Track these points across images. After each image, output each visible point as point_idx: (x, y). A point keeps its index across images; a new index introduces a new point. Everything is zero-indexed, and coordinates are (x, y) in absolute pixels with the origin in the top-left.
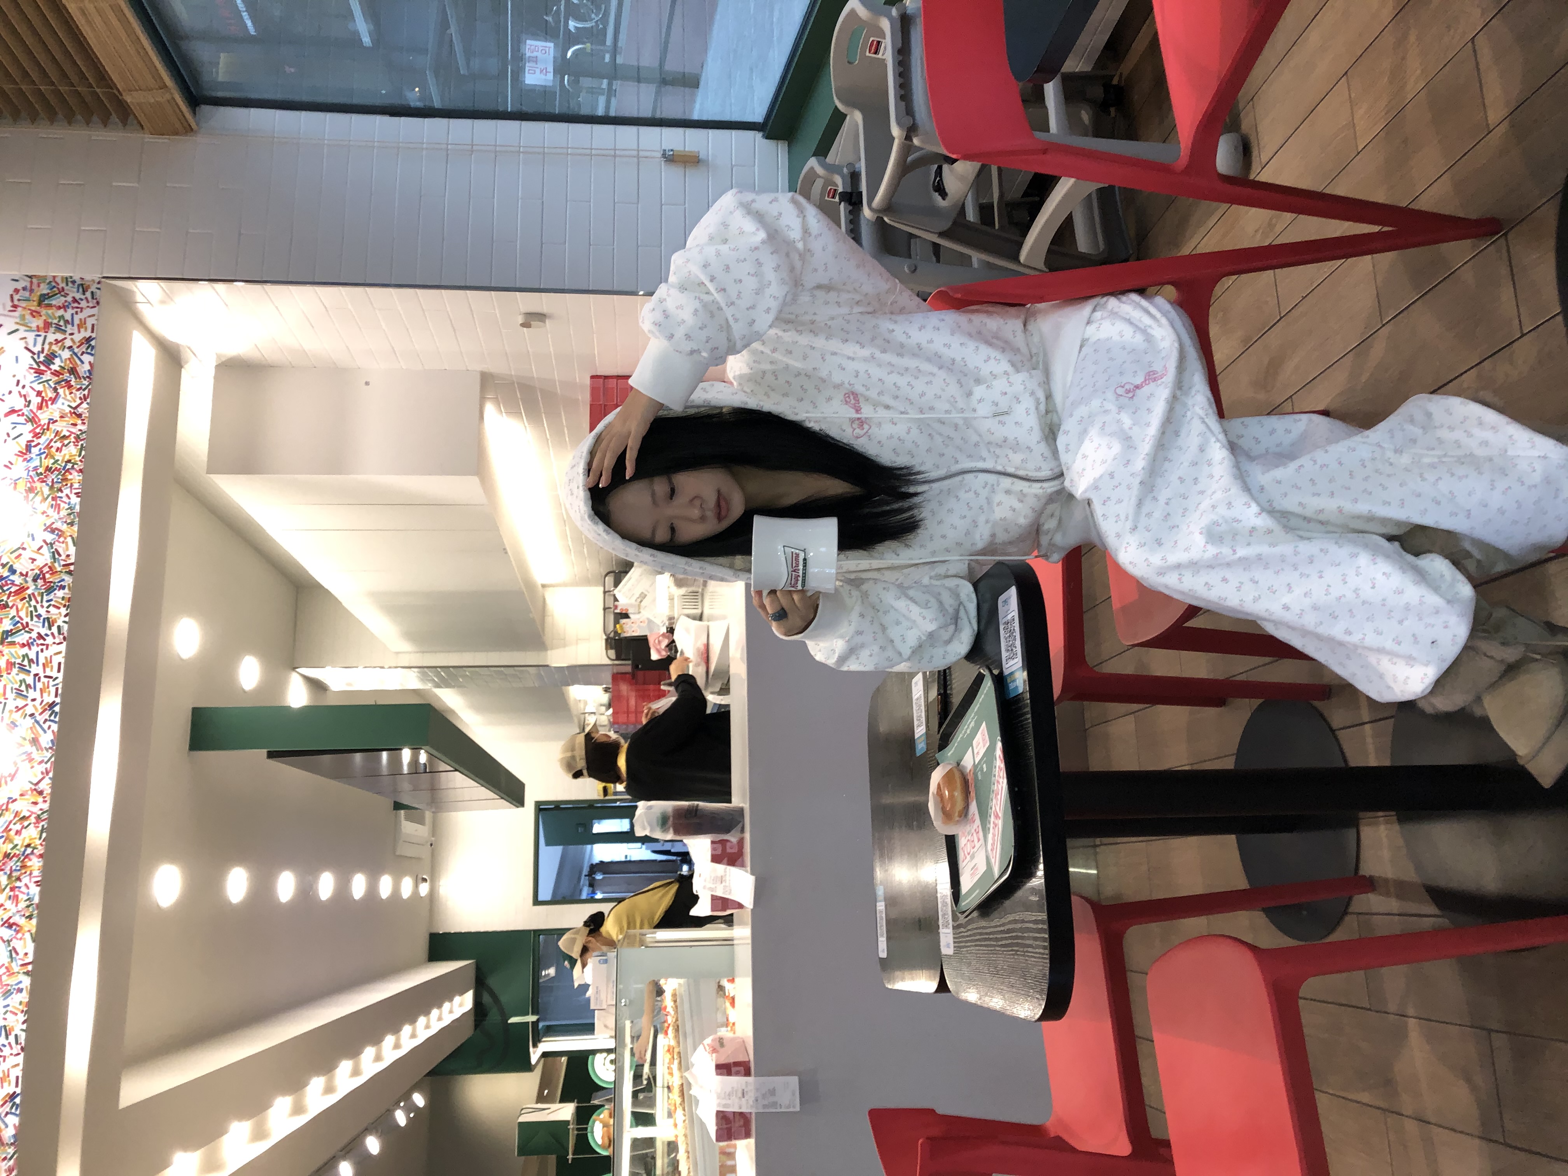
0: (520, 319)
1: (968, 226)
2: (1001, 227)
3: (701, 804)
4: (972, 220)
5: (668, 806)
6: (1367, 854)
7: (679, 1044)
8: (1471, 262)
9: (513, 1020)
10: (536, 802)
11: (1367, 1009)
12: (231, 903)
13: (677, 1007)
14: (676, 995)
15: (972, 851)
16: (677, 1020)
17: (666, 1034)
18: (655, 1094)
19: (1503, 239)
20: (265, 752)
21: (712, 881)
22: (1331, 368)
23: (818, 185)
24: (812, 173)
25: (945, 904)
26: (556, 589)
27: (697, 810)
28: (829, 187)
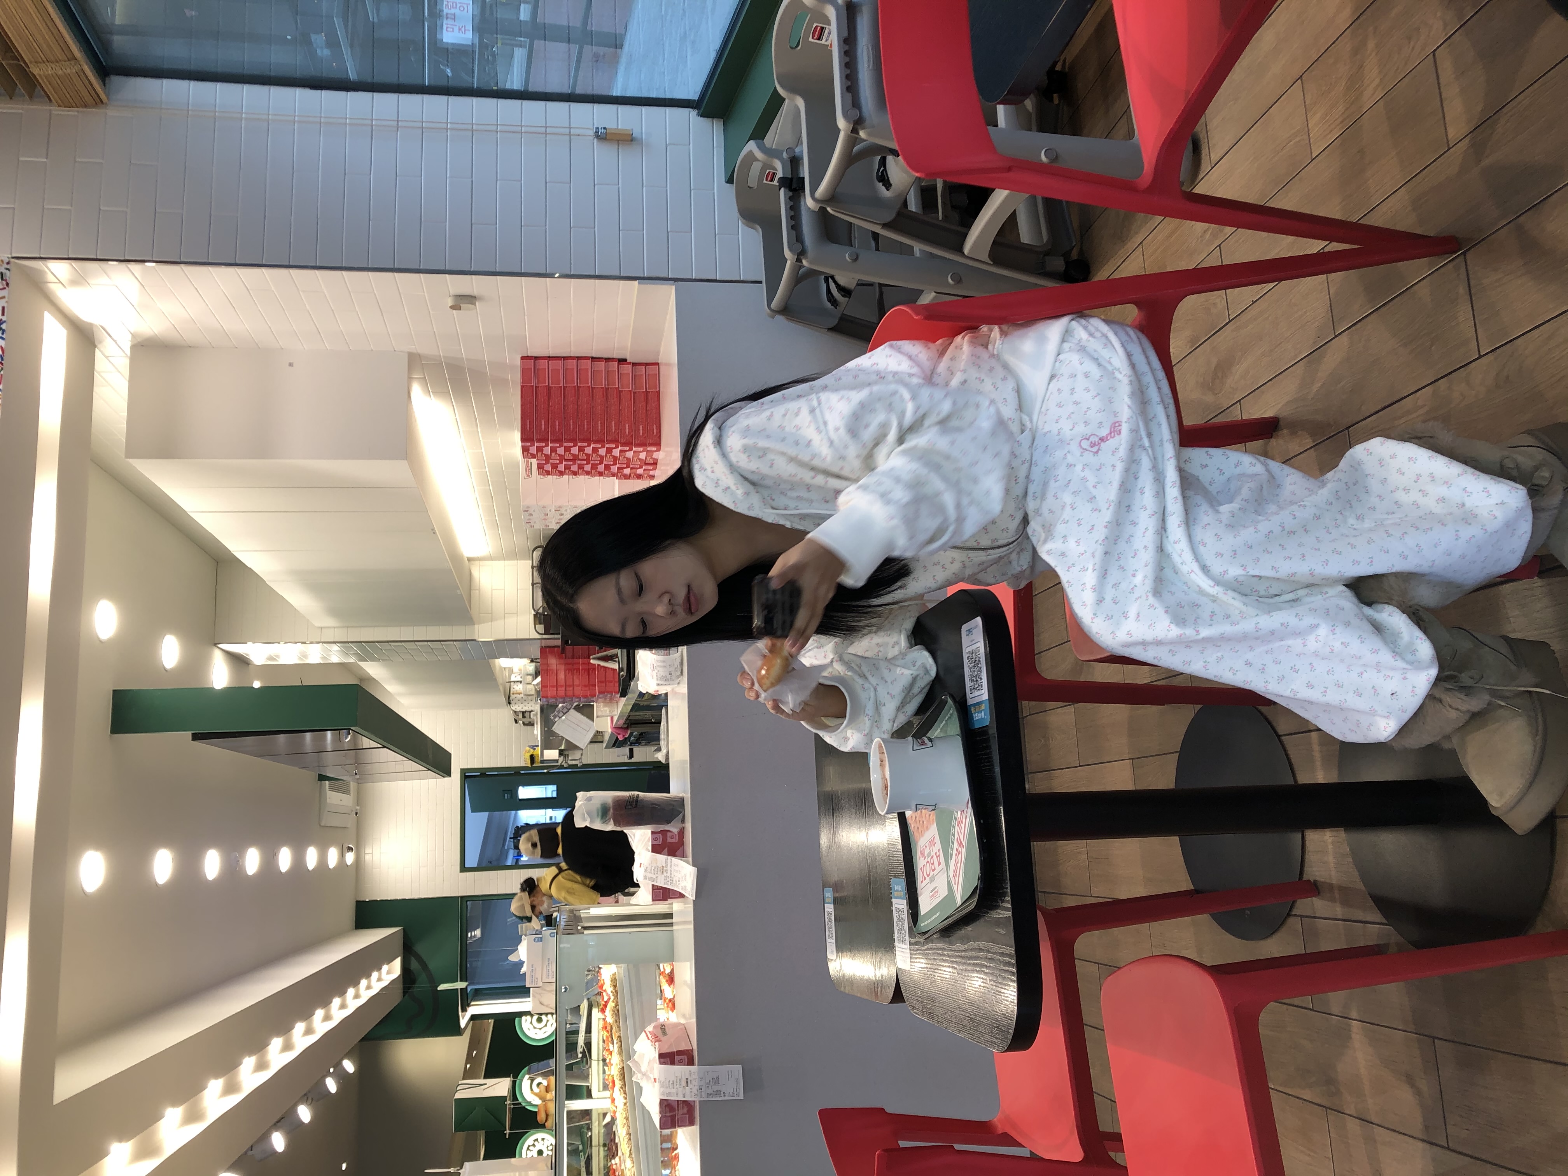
0: (450, 302)
1: (911, 216)
2: (944, 216)
3: (641, 794)
4: (914, 210)
5: (608, 796)
6: (1310, 857)
7: (619, 1027)
8: (1428, 278)
9: (442, 987)
10: (462, 770)
11: (1310, 1009)
12: (157, 884)
13: (616, 992)
14: (615, 979)
15: (932, 873)
16: (617, 1005)
17: (603, 1011)
18: (590, 1067)
19: (1462, 258)
20: (189, 734)
21: (653, 871)
22: (1280, 376)
23: (756, 168)
24: (751, 157)
25: (901, 919)
26: (482, 563)
27: (637, 801)
28: (768, 171)
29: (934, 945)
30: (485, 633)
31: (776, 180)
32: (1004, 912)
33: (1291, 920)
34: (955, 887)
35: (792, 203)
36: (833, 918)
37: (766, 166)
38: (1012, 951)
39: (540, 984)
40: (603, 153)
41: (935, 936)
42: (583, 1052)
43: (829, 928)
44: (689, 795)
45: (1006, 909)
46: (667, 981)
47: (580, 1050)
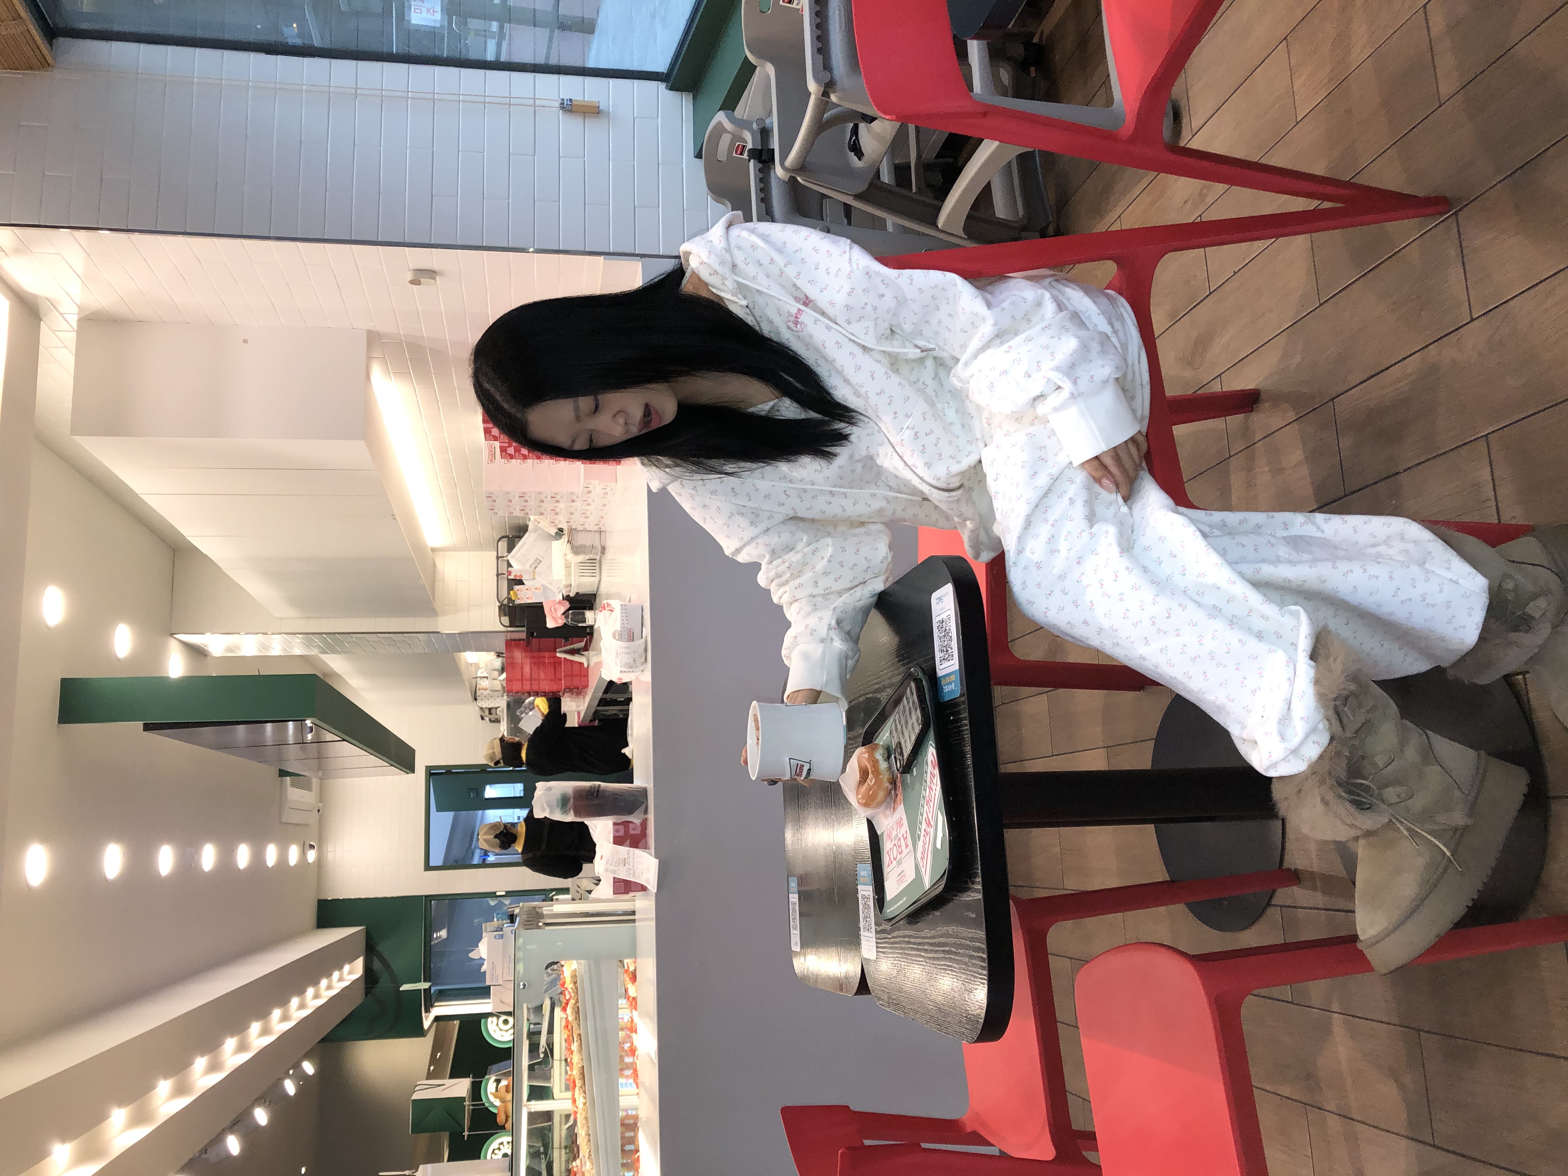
0: (409, 276)
1: (883, 188)
2: (918, 190)
3: (603, 784)
4: (887, 182)
5: (568, 786)
6: (1291, 845)
7: (579, 1025)
8: (1418, 241)
9: (405, 987)
10: (427, 767)
11: (1290, 1002)
12: (106, 879)
13: (577, 988)
14: (576, 976)
15: (899, 856)
16: (577, 1002)
17: (564, 1009)
18: (552, 1067)
19: (1454, 218)
20: (140, 724)
21: (614, 864)
22: (1264, 348)
23: (726, 140)
24: (720, 129)
25: (866, 906)
26: (447, 553)
27: (598, 791)
28: (738, 143)
29: (901, 933)
30: (448, 625)
31: (746, 153)
32: (975, 895)
33: (1270, 911)
34: (923, 870)
35: (761, 175)
36: (797, 908)
37: (736, 138)
38: (982, 934)
39: (500, 982)
40: (571, 125)
41: (901, 922)
42: (545, 1053)
43: (794, 919)
44: (652, 785)
45: (977, 891)
46: (630, 979)
47: (542, 1050)
